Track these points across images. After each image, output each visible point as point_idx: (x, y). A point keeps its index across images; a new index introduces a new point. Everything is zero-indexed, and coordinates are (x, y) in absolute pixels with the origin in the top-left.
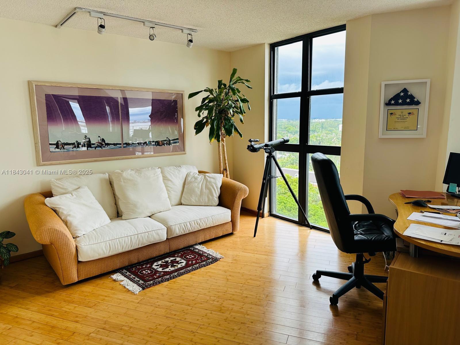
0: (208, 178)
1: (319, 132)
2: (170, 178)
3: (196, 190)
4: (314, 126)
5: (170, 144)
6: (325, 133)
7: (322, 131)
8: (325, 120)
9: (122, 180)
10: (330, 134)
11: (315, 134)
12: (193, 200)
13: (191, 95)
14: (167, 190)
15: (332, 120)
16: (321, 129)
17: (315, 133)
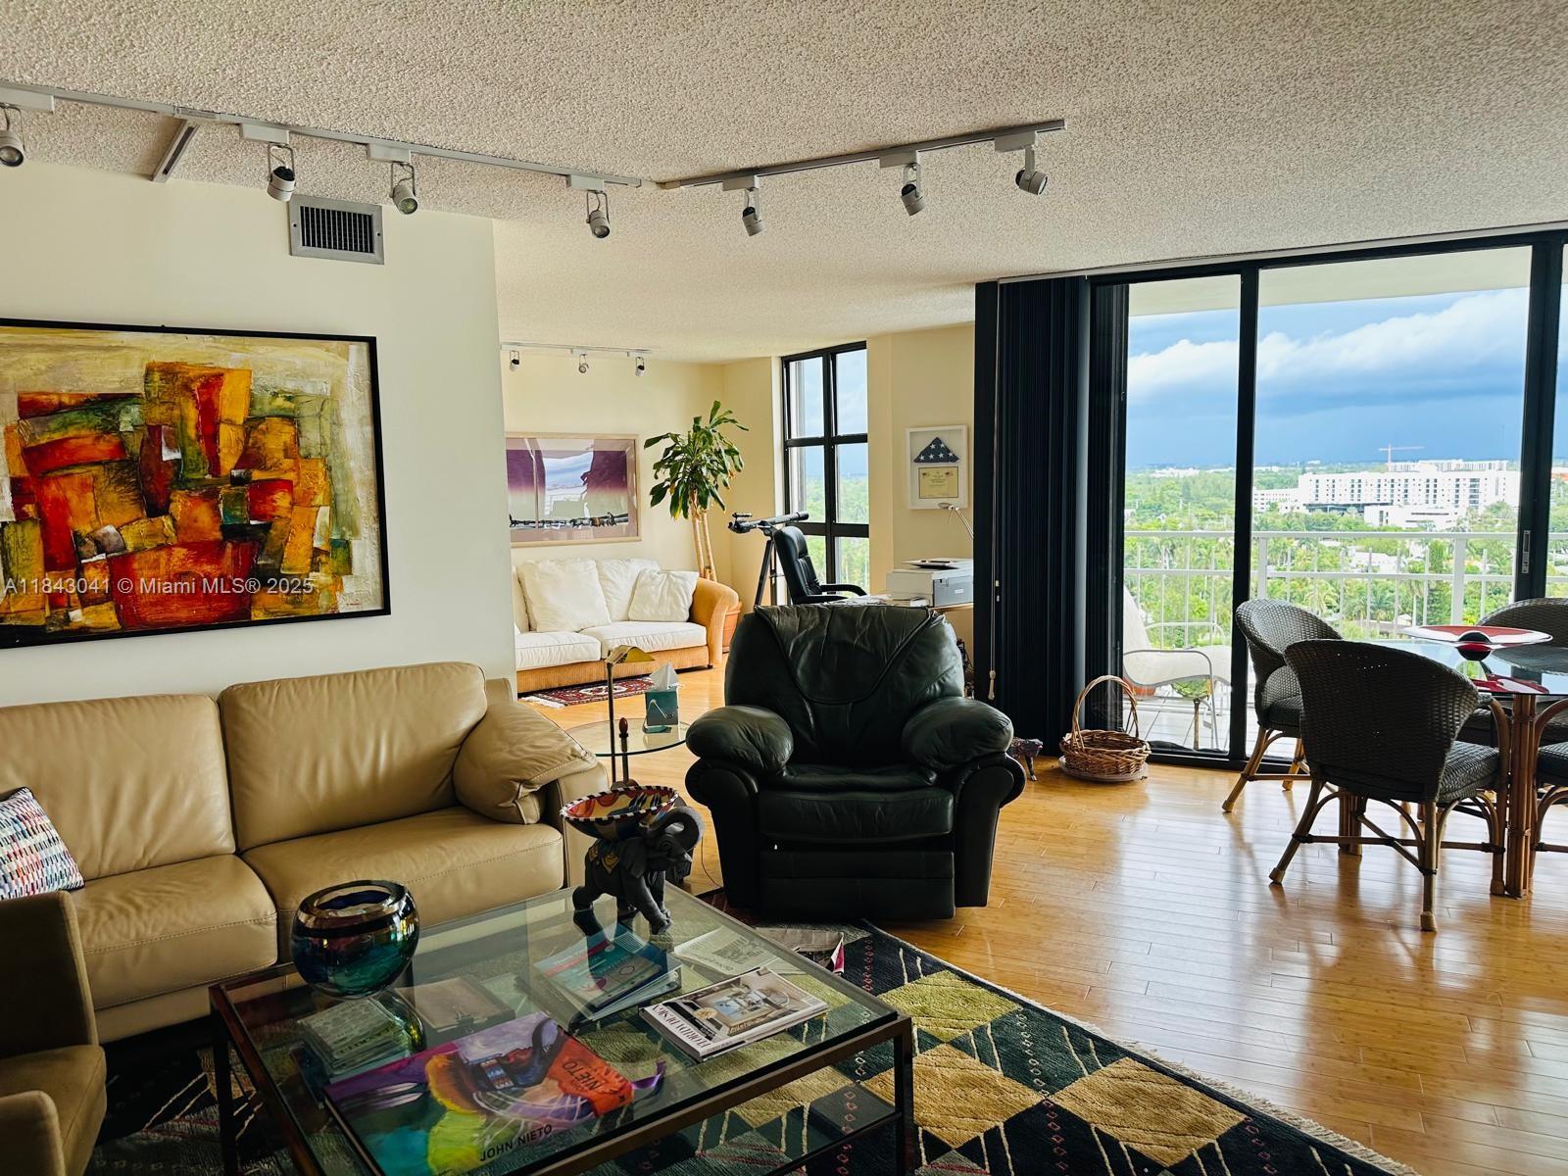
0: (674, 579)
1: (1173, 512)
2: (611, 577)
3: (653, 596)
4: (1158, 492)
5: (613, 523)
6: (1197, 516)
7: (1185, 508)
8: (1197, 472)
9: (536, 574)
10: (1212, 519)
11: (1160, 517)
12: (647, 613)
13: (650, 443)
14: (607, 597)
15: (1222, 470)
16: (1181, 503)
17: (1159, 515)
